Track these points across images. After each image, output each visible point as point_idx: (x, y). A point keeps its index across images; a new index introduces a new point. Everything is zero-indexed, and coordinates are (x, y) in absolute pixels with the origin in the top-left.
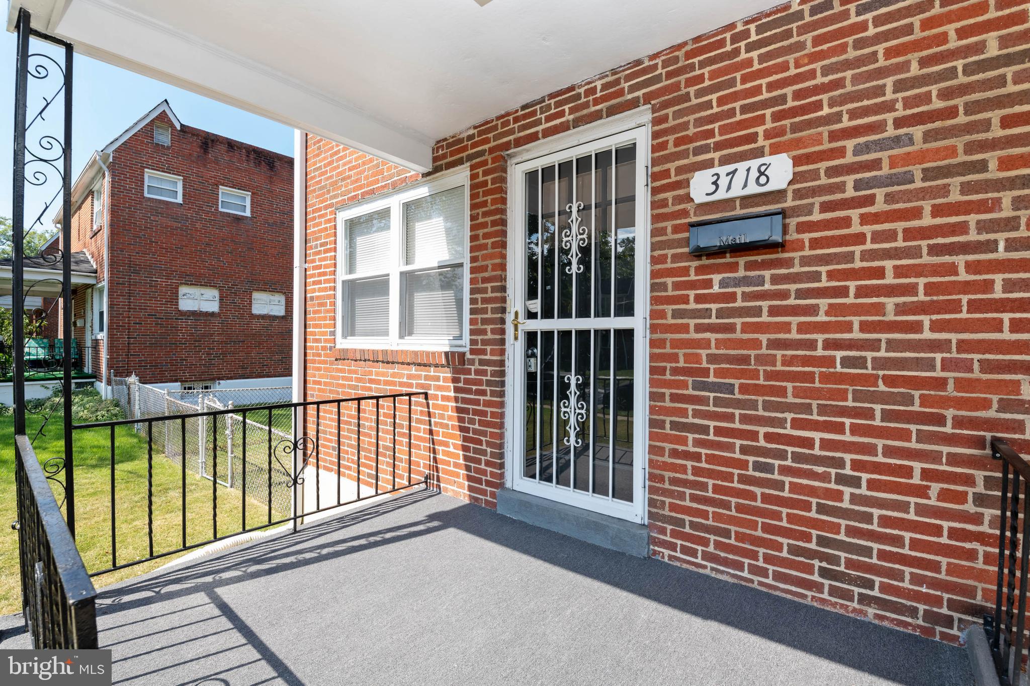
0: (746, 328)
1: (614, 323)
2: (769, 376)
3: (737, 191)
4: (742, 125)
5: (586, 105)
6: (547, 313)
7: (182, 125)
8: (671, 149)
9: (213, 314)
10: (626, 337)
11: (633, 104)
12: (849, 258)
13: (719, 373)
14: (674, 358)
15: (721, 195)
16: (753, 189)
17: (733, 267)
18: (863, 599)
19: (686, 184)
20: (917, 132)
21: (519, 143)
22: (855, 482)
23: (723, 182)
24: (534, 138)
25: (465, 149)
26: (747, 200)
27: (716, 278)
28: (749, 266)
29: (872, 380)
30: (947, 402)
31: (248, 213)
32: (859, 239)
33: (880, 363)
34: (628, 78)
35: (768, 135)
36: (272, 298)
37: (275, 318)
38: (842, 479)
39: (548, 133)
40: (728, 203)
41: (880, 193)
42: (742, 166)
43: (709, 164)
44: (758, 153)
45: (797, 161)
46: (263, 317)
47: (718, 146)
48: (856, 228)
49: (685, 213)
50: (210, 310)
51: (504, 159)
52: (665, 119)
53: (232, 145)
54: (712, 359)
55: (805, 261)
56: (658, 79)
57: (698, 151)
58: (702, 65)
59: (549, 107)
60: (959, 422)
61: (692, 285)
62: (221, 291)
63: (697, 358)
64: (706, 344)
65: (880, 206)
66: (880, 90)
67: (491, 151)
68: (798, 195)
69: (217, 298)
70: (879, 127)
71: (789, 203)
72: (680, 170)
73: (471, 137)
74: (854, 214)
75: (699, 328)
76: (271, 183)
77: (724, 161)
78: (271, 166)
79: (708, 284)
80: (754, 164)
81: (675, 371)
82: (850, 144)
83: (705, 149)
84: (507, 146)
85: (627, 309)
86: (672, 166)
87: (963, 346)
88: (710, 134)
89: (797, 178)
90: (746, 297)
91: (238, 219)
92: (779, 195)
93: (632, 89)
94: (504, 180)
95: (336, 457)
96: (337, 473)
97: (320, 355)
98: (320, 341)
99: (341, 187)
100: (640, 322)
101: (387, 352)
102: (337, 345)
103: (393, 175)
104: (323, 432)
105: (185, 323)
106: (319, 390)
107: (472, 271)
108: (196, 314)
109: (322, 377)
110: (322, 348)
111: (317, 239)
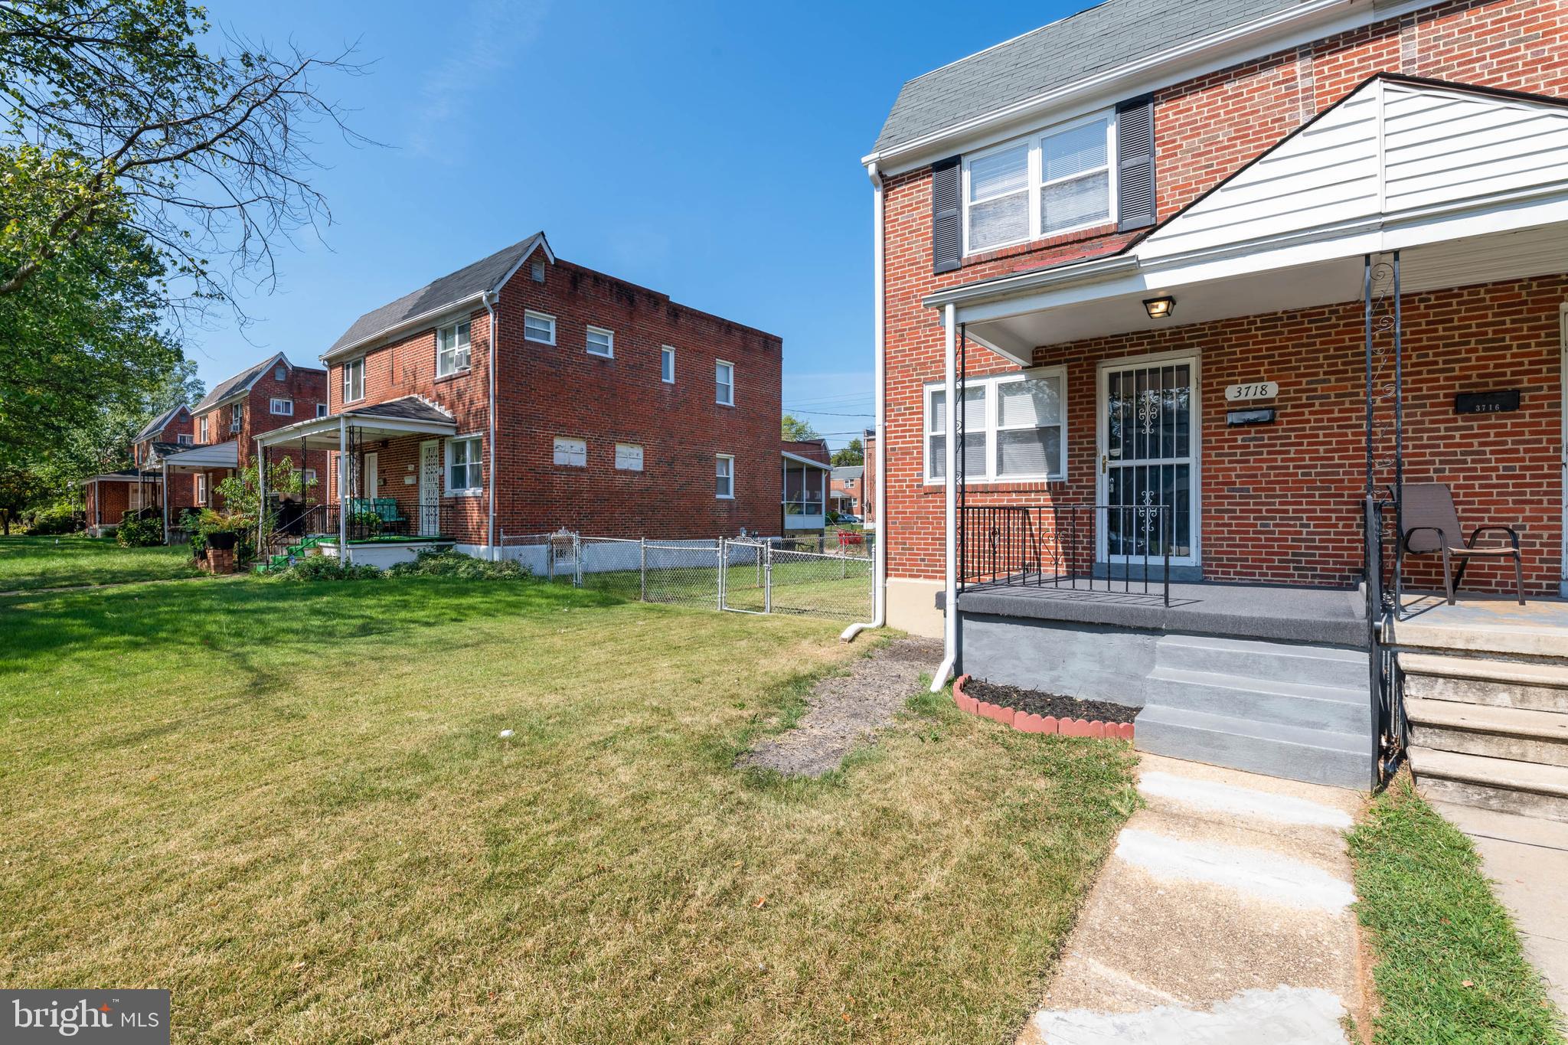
0: (1255, 461)
1: (1175, 461)
2: (1267, 483)
3: (1250, 397)
4: (1253, 365)
5: (1159, 342)
6: (1127, 455)
7: (556, 259)
8: (1214, 372)
9: (581, 469)
10: (1186, 467)
11: (1191, 346)
12: (1304, 429)
13: (1241, 483)
14: (1217, 477)
15: (1242, 398)
16: (1259, 396)
17: (1249, 432)
18: (1313, 576)
19: (1223, 390)
20: (1333, 378)
21: (1108, 356)
22: (1308, 526)
23: (1244, 392)
24: (1122, 355)
25: (1064, 355)
26: (1255, 402)
27: (1240, 438)
28: (1257, 432)
29: (1315, 481)
30: (1344, 488)
31: (610, 355)
32: (1308, 421)
33: (1317, 474)
34: (1187, 332)
35: (1266, 371)
36: (631, 450)
37: (635, 473)
38: (1302, 526)
39: (1130, 354)
40: (1246, 402)
41: (1317, 402)
42: (1253, 385)
43: (1235, 382)
44: (1261, 380)
45: (1280, 385)
46: (625, 472)
47: (1240, 374)
48: (1307, 417)
49: (1222, 405)
50: (579, 464)
51: (1094, 364)
52: (1210, 357)
53: (598, 278)
54: (1238, 476)
55: (1284, 430)
56: (1206, 335)
57: (1229, 375)
58: (1232, 332)
59: (1132, 339)
60: (1350, 496)
61: (1227, 441)
62: (588, 443)
63: (1230, 477)
64: (1235, 469)
65: (1317, 408)
66: (1317, 359)
67: (1086, 359)
68: (1281, 400)
69: (585, 452)
70: (1316, 374)
71: (1276, 404)
72: (1218, 383)
73: (1067, 348)
74: (1306, 410)
75: (1230, 462)
76: (632, 319)
77: (1244, 382)
78: (631, 301)
79: (1235, 440)
80: (1260, 385)
81: (1217, 484)
82: (1304, 380)
83: (1233, 374)
84: (1100, 357)
85: (1184, 452)
86: (1215, 381)
87: (1351, 466)
88: (1236, 367)
89: (1280, 392)
90: (1255, 446)
91: (603, 362)
92: (1272, 400)
93: (1190, 338)
94: (1094, 377)
95: (926, 565)
96: (926, 577)
97: (905, 491)
98: (905, 481)
99: (931, 368)
100: (1193, 460)
101: (987, 485)
102: (926, 483)
103: (992, 365)
104: (909, 549)
105: (559, 479)
106: (903, 518)
107: (1070, 431)
108: (568, 469)
109: (907, 507)
110: (907, 486)
111: (900, 404)
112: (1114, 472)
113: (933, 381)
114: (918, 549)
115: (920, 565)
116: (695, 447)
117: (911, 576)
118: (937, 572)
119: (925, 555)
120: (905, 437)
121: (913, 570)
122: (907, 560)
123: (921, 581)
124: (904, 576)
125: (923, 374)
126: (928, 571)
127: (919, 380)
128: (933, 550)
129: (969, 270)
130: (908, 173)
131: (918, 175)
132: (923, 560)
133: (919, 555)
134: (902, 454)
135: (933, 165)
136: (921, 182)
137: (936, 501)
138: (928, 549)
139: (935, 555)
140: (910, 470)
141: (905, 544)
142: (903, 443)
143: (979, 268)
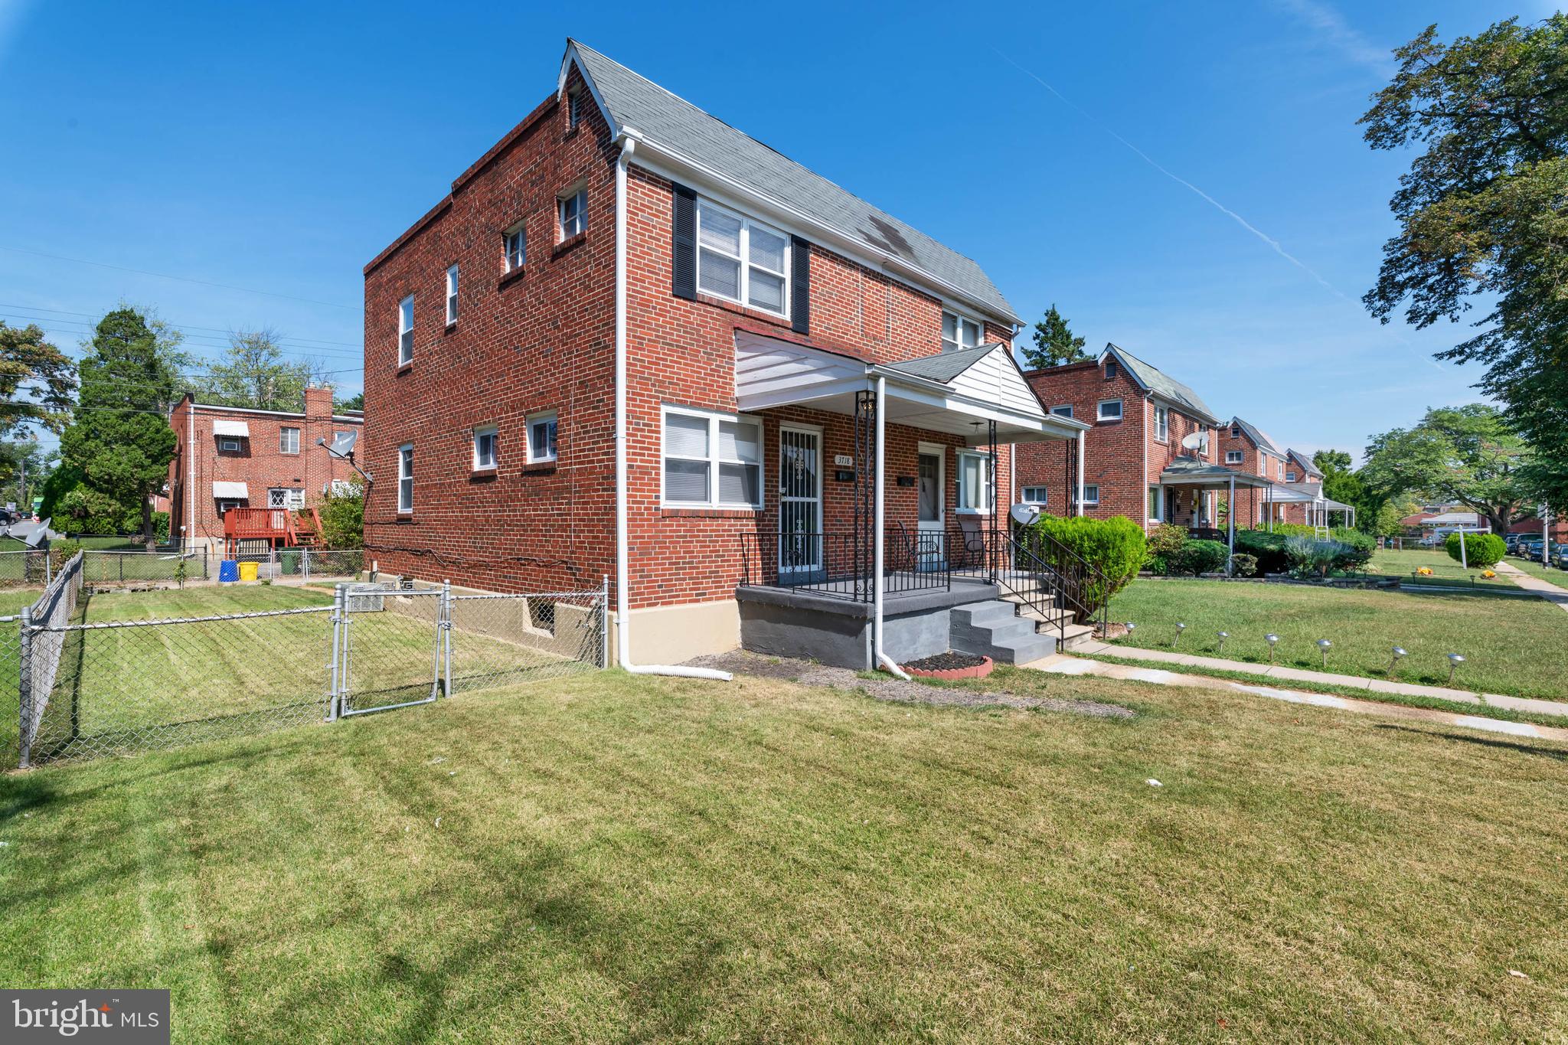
0: (844, 503)
1: (811, 500)
2: (848, 516)
3: (844, 464)
4: (844, 445)
5: (806, 417)
6: (791, 493)
8: (826, 444)
10: (815, 504)
11: (818, 424)
13: (840, 516)
14: (829, 512)
15: (841, 464)
19: (831, 457)
21: (787, 419)
23: (841, 460)
24: (792, 420)
26: (845, 467)
27: (839, 488)
28: (844, 486)
34: (820, 415)
35: (848, 450)
39: (796, 420)
40: (842, 467)
43: (837, 453)
45: (853, 459)
47: (839, 449)
49: (831, 466)
51: (778, 422)
52: (825, 433)
54: (838, 512)
55: (853, 486)
56: (824, 419)
57: (834, 448)
58: (832, 421)
59: (797, 410)
61: (833, 489)
63: (835, 512)
64: (837, 507)
67: (775, 416)
68: (853, 468)
72: (830, 452)
75: (836, 503)
77: (841, 454)
79: (837, 489)
80: (847, 457)
81: (829, 516)
84: (780, 420)
85: (815, 495)
86: (829, 450)
88: (837, 444)
89: (853, 464)
90: (844, 494)
92: (850, 468)
93: (818, 419)
94: (776, 432)
95: (663, 592)
96: (663, 604)
97: (643, 514)
98: (643, 503)
99: (668, 388)
100: (819, 500)
101: (714, 511)
102: (662, 506)
103: (717, 402)
104: (647, 576)
106: (641, 543)
107: (766, 471)
109: (646, 531)
110: (646, 509)
111: (640, 418)
112: (785, 505)
113: (669, 402)
114: (656, 576)
115: (658, 592)
117: (649, 605)
118: (674, 597)
119: (662, 581)
120: (644, 455)
121: (651, 599)
122: (645, 588)
123: (659, 609)
124: (642, 606)
125: (661, 392)
126: (665, 597)
127: (658, 398)
128: (670, 575)
129: (701, 307)
130: (653, 174)
131: (659, 183)
132: (660, 586)
133: (657, 581)
134: (641, 473)
135: (673, 182)
136: (662, 192)
137: (672, 525)
138: (665, 575)
139: (671, 580)
140: (649, 491)
141: (643, 571)
142: (642, 461)
143: (709, 308)
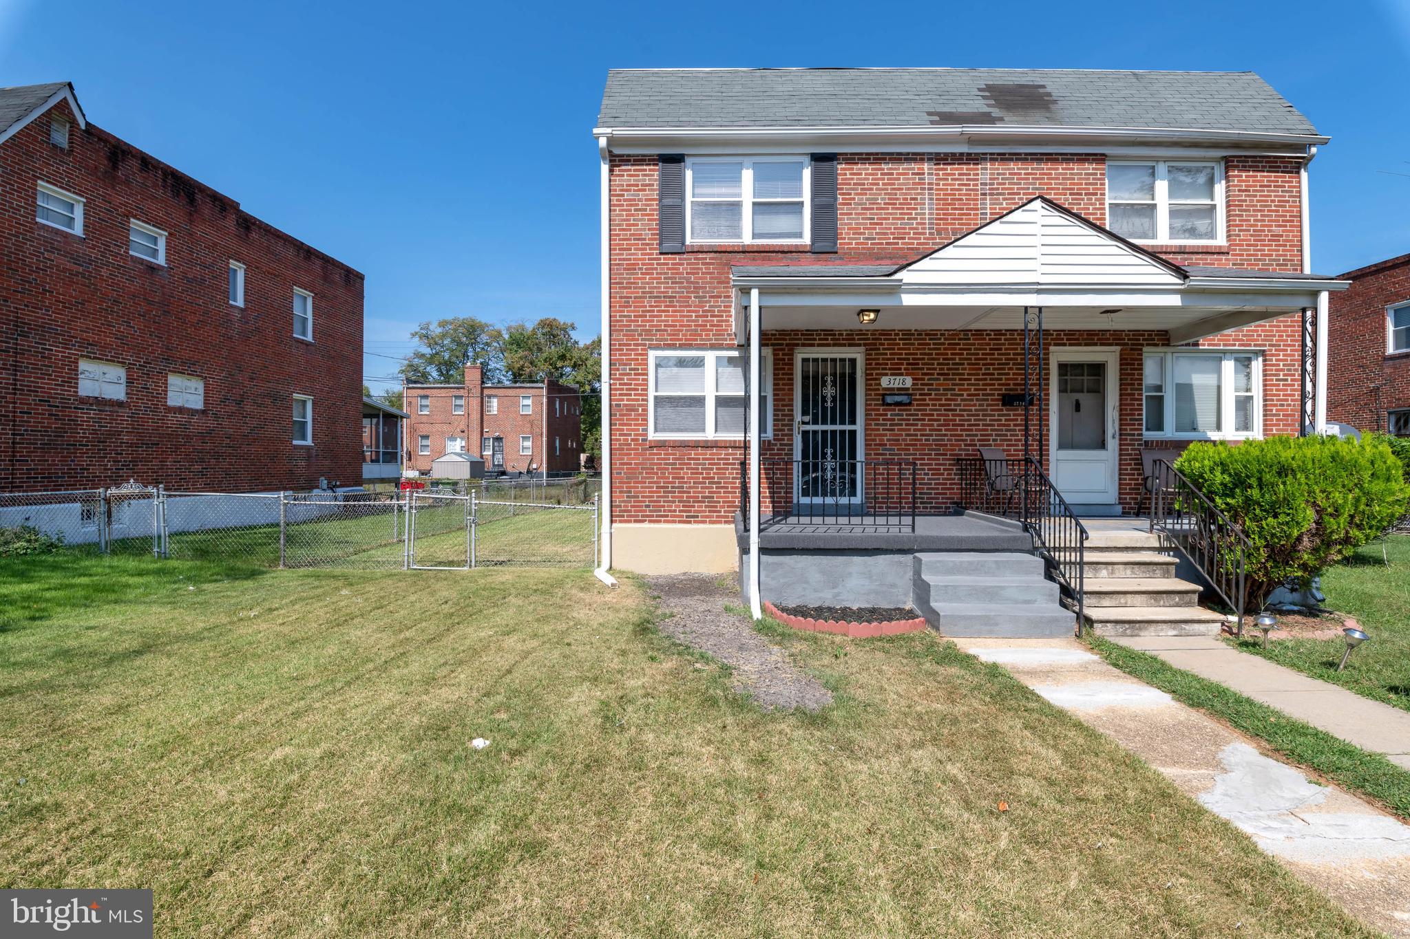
0: (899, 430)
1: (847, 427)
2: (906, 445)
3: (896, 386)
4: (897, 364)
5: (839, 339)
6: (815, 422)
7: (87, 124)
8: (873, 366)
9: (120, 404)
10: (853, 434)
11: (859, 345)
12: (926, 410)
13: (890, 445)
14: (875, 440)
15: (891, 386)
16: (901, 386)
17: (894, 410)
18: (931, 508)
19: (879, 379)
20: (942, 378)
21: (804, 345)
22: (928, 474)
23: (892, 382)
24: (813, 345)
25: (770, 339)
26: (899, 389)
27: (889, 413)
28: (899, 410)
29: (931, 445)
30: (947, 450)
31: (161, 260)
32: (928, 405)
33: (934, 440)
34: (857, 335)
35: (905, 369)
36: (188, 383)
37: (193, 412)
38: (925, 474)
39: (819, 345)
40: (893, 389)
41: (933, 393)
42: (898, 378)
43: (886, 375)
44: (901, 374)
45: (914, 379)
46: (181, 410)
47: (890, 369)
48: (928, 402)
49: (878, 390)
50: (115, 397)
51: (792, 350)
52: (871, 355)
53: (147, 162)
54: (888, 440)
55: (915, 410)
56: (868, 339)
57: (883, 369)
58: (885, 339)
59: (820, 335)
60: (951, 455)
61: (881, 415)
62: (128, 370)
63: (883, 440)
64: (886, 435)
65: (933, 397)
66: (933, 364)
67: (787, 345)
68: (913, 389)
69: (123, 380)
70: (933, 374)
71: (911, 392)
72: (877, 374)
73: (772, 335)
74: (927, 397)
75: (883, 430)
76: (191, 221)
77: (892, 375)
78: (192, 201)
79: (886, 415)
80: (902, 378)
81: (875, 445)
82: (926, 377)
83: (885, 369)
84: (797, 345)
85: (853, 422)
86: (874, 372)
87: (951, 435)
88: (887, 364)
89: (913, 384)
90: (899, 420)
91: (152, 269)
92: (907, 389)
93: (859, 339)
94: (792, 359)
95: (650, 511)
96: (650, 521)
97: (630, 445)
98: (630, 435)
99: (656, 335)
100: (859, 427)
101: (707, 441)
102: (650, 438)
103: (711, 340)
104: (634, 497)
105: (86, 416)
106: (627, 469)
107: (775, 400)
108: (100, 402)
109: (633, 459)
110: (632, 440)
111: (626, 364)
112: (805, 433)
113: (657, 347)
114: (643, 497)
115: (645, 511)
116: (270, 385)
117: (636, 521)
118: (662, 516)
119: (649, 501)
120: (630, 395)
121: (638, 516)
122: (632, 506)
123: (646, 525)
124: (629, 522)
125: (648, 340)
126: (653, 516)
127: (645, 345)
128: (658, 497)
129: (692, 256)
130: (633, 156)
131: (645, 160)
132: (648, 506)
133: (644, 502)
134: (627, 410)
135: (659, 155)
136: (647, 168)
137: (660, 454)
138: (653, 497)
139: (660, 502)
140: (635, 425)
141: (630, 492)
142: (628, 400)
143: (700, 256)
